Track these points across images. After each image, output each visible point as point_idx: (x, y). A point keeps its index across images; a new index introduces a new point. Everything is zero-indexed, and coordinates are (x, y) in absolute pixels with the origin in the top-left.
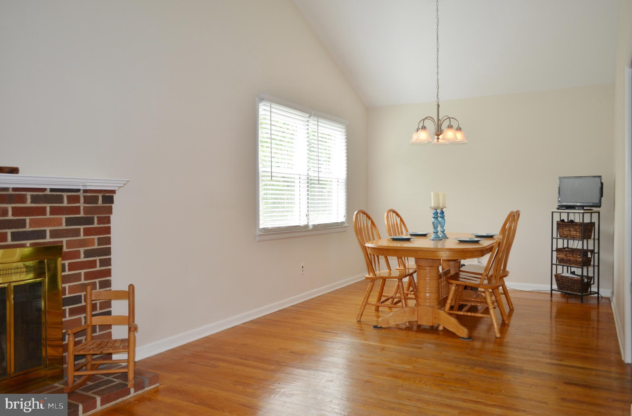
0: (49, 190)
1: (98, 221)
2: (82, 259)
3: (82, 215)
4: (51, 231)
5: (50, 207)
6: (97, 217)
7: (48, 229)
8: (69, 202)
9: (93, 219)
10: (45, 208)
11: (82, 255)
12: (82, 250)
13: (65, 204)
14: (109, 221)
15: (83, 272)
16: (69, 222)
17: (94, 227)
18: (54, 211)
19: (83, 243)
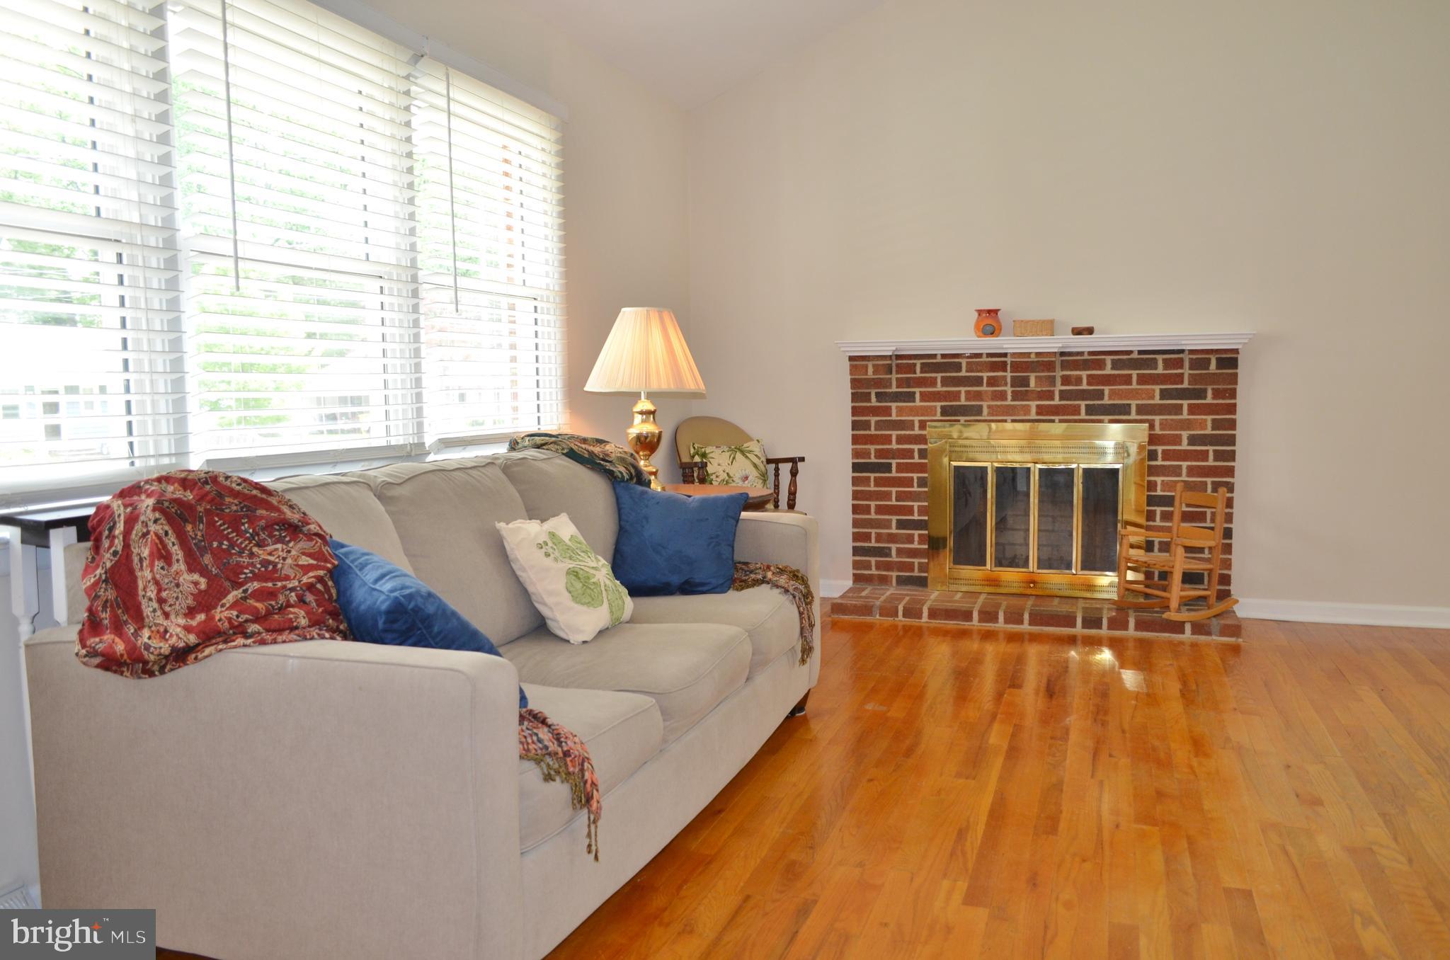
0: (1137, 352)
1: (1213, 394)
2: (1185, 446)
3: (1186, 385)
4: (1137, 405)
5: (1138, 374)
6: (1213, 389)
7: (1134, 403)
8: (1165, 368)
9: (1205, 391)
10: (1130, 376)
11: (1185, 441)
12: (1185, 435)
13: (1160, 370)
14: (1233, 394)
15: (1185, 464)
16: (1165, 394)
17: (1206, 404)
18: (1142, 380)
19: (1186, 425)
